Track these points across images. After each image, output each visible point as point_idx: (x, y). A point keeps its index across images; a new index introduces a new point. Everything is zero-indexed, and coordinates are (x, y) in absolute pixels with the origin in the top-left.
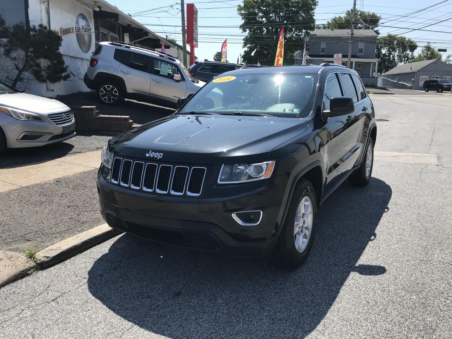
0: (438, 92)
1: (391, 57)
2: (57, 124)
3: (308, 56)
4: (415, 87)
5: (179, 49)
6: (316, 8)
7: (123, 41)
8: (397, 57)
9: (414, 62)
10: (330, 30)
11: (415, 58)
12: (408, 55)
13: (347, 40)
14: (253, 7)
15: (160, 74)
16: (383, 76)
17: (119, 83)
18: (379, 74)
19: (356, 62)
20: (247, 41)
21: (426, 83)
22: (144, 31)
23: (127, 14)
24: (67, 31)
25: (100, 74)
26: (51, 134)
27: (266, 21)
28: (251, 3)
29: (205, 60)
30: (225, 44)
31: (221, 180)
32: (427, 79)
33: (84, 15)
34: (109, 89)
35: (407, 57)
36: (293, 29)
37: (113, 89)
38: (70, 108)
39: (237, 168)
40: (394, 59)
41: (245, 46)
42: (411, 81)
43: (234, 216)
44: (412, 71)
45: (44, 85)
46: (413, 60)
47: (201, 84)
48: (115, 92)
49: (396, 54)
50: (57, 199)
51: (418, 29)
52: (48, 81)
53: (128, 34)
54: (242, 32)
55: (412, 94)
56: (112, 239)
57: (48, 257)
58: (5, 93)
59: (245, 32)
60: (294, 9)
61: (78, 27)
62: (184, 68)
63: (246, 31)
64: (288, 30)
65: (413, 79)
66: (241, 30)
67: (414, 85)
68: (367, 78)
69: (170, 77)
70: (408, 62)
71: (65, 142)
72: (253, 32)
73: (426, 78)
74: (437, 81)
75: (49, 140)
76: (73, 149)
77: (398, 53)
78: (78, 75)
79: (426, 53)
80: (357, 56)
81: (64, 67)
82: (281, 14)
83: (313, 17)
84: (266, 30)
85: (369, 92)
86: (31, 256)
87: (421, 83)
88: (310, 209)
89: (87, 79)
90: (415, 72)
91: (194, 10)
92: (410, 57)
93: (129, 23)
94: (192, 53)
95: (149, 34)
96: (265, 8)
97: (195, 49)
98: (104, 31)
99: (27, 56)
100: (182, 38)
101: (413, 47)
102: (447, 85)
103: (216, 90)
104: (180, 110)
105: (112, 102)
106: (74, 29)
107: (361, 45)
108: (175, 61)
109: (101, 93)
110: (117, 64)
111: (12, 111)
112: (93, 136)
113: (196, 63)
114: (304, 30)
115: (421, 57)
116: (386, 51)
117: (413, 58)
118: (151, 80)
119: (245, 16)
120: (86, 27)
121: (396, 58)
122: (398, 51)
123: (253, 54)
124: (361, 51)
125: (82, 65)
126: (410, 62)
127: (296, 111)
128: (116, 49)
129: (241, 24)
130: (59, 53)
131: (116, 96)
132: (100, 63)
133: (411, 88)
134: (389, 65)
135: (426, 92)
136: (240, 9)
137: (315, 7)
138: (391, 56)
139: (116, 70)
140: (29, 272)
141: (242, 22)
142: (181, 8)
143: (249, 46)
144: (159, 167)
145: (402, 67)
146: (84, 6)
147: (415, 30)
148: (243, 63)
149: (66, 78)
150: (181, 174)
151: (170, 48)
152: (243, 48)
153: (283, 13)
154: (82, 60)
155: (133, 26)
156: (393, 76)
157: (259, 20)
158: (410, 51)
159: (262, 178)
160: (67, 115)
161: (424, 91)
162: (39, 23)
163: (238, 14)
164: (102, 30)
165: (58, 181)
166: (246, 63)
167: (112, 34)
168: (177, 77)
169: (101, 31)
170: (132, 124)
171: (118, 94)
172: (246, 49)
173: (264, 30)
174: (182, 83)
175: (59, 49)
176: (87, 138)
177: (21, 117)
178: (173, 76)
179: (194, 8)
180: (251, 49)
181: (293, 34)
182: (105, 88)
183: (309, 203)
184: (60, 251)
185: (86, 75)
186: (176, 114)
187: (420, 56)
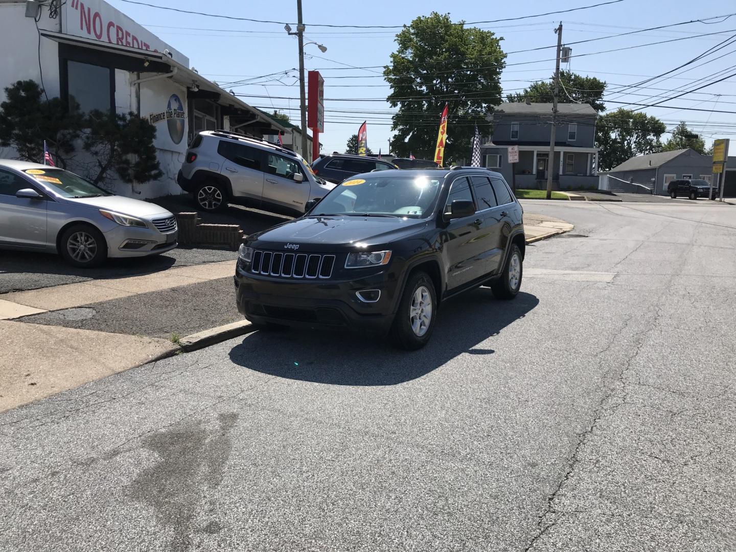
0: (690, 199)
1: (626, 144)
2: (161, 231)
3: (492, 143)
4: (656, 191)
5: (294, 131)
6: (502, 72)
7: (222, 128)
8: (634, 144)
9: (661, 152)
10: (524, 104)
11: (663, 145)
12: (652, 140)
13: (549, 120)
14: (408, 70)
15: (277, 172)
16: (610, 174)
17: (223, 183)
18: (608, 169)
19: (564, 152)
20: (398, 120)
21: (672, 184)
22: (251, 113)
23: (228, 92)
24: (157, 118)
25: (200, 172)
26: (155, 243)
27: (427, 90)
28: (404, 63)
29: (334, 153)
30: (363, 127)
31: (347, 266)
32: (675, 179)
33: (177, 96)
34: (211, 192)
35: (650, 144)
36: (469, 103)
37: (215, 191)
38: (172, 214)
39: (360, 257)
40: (630, 148)
41: (394, 128)
42: (651, 181)
43: (358, 294)
44: (651, 166)
45: (130, 186)
46: (659, 148)
47: (330, 186)
48: (218, 195)
49: (634, 139)
50: (180, 304)
51: (652, 105)
52: (134, 181)
53: (228, 116)
54: (391, 107)
55: (650, 202)
56: (243, 335)
57: (190, 343)
58: (100, 196)
59: (395, 107)
60: (469, 73)
61: (170, 111)
62: (307, 166)
63: (397, 105)
64: (461, 104)
65: (654, 179)
66: (389, 104)
67: (654, 188)
68: (583, 176)
69: (290, 176)
70: (651, 152)
71: (163, 254)
72: (407, 108)
73: (673, 177)
74: (688, 182)
75: (152, 250)
76: (176, 262)
77: (636, 139)
78: (167, 173)
79: (679, 138)
80: (567, 143)
81: (156, 163)
82: (450, 80)
83: (498, 84)
84: (426, 104)
85: (584, 197)
86: (175, 341)
87: (666, 184)
88: (428, 299)
89: (181, 179)
90: (656, 169)
91: (319, 80)
92: (654, 144)
93: (232, 103)
94: (315, 139)
95: (256, 117)
96: (425, 72)
97: (320, 135)
98: (199, 114)
99: (113, 150)
100: (300, 115)
101: (658, 129)
102: (703, 189)
103: (347, 193)
104: (310, 213)
105: (213, 207)
106: (166, 114)
107: (573, 128)
108: (296, 156)
109: (200, 196)
110: (221, 159)
111: (115, 216)
112: (195, 249)
113: (322, 156)
114: (485, 104)
115: (673, 144)
116: (617, 135)
117: (659, 145)
118: (265, 180)
119: (395, 84)
120: (179, 111)
121: (633, 146)
122: (635, 136)
123: (407, 140)
124: (572, 136)
125: (172, 160)
126: (655, 153)
127: (419, 213)
128: (220, 141)
129: (390, 95)
130: (153, 147)
131: (219, 200)
132: (199, 158)
133: (651, 192)
134: (623, 156)
135: (672, 198)
136: (387, 73)
137: (501, 70)
138: (626, 142)
139: (220, 168)
140: (177, 352)
141: (392, 91)
142: (299, 76)
143: (401, 127)
144: (295, 256)
145: (640, 160)
146: (177, 85)
147: (649, 106)
148: (392, 154)
149: (156, 177)
150: (314, 260)
151: (285, 134)
152: (392, 130)
153: (452, 79)
154: (172, 154)
155: (237, 106)
156: (625, 174)
157: (417, 89)
158: (654, 135)
159: (381, 264)
160: (171, 221)
161: (670, 198)
162: (129, 111)
163: (385, 79)
164: (197, 113)
165: (173, 290)
166: (396, 153)
167: (208, 117)
168: (298, 176)
169: (195, 114)
170: (242, 235)
171: (221, 198)
172: (396, 132)
173: (424, 105)
174: (305, 185)
175: (152, 142)
176: (188, 251)
177: (124, 222)
178: (293, 175)
179: (319, 77)
180: (404, 133)
181: (468, 110)
182: (205, 190)
183: (427, 294)
184: (200, 339)
185: (180, 173)
186: (305, 216)
187: (670, 143)
